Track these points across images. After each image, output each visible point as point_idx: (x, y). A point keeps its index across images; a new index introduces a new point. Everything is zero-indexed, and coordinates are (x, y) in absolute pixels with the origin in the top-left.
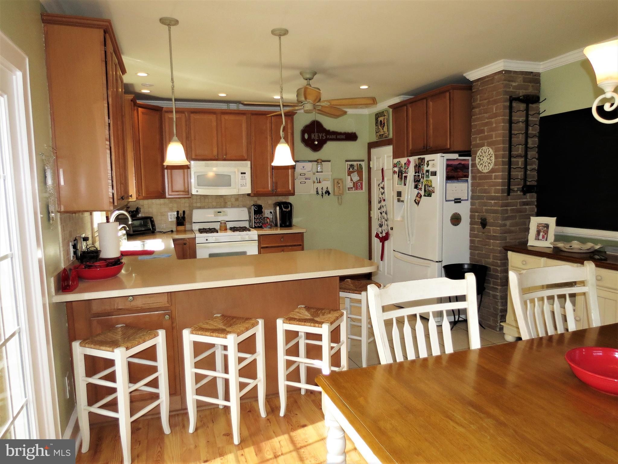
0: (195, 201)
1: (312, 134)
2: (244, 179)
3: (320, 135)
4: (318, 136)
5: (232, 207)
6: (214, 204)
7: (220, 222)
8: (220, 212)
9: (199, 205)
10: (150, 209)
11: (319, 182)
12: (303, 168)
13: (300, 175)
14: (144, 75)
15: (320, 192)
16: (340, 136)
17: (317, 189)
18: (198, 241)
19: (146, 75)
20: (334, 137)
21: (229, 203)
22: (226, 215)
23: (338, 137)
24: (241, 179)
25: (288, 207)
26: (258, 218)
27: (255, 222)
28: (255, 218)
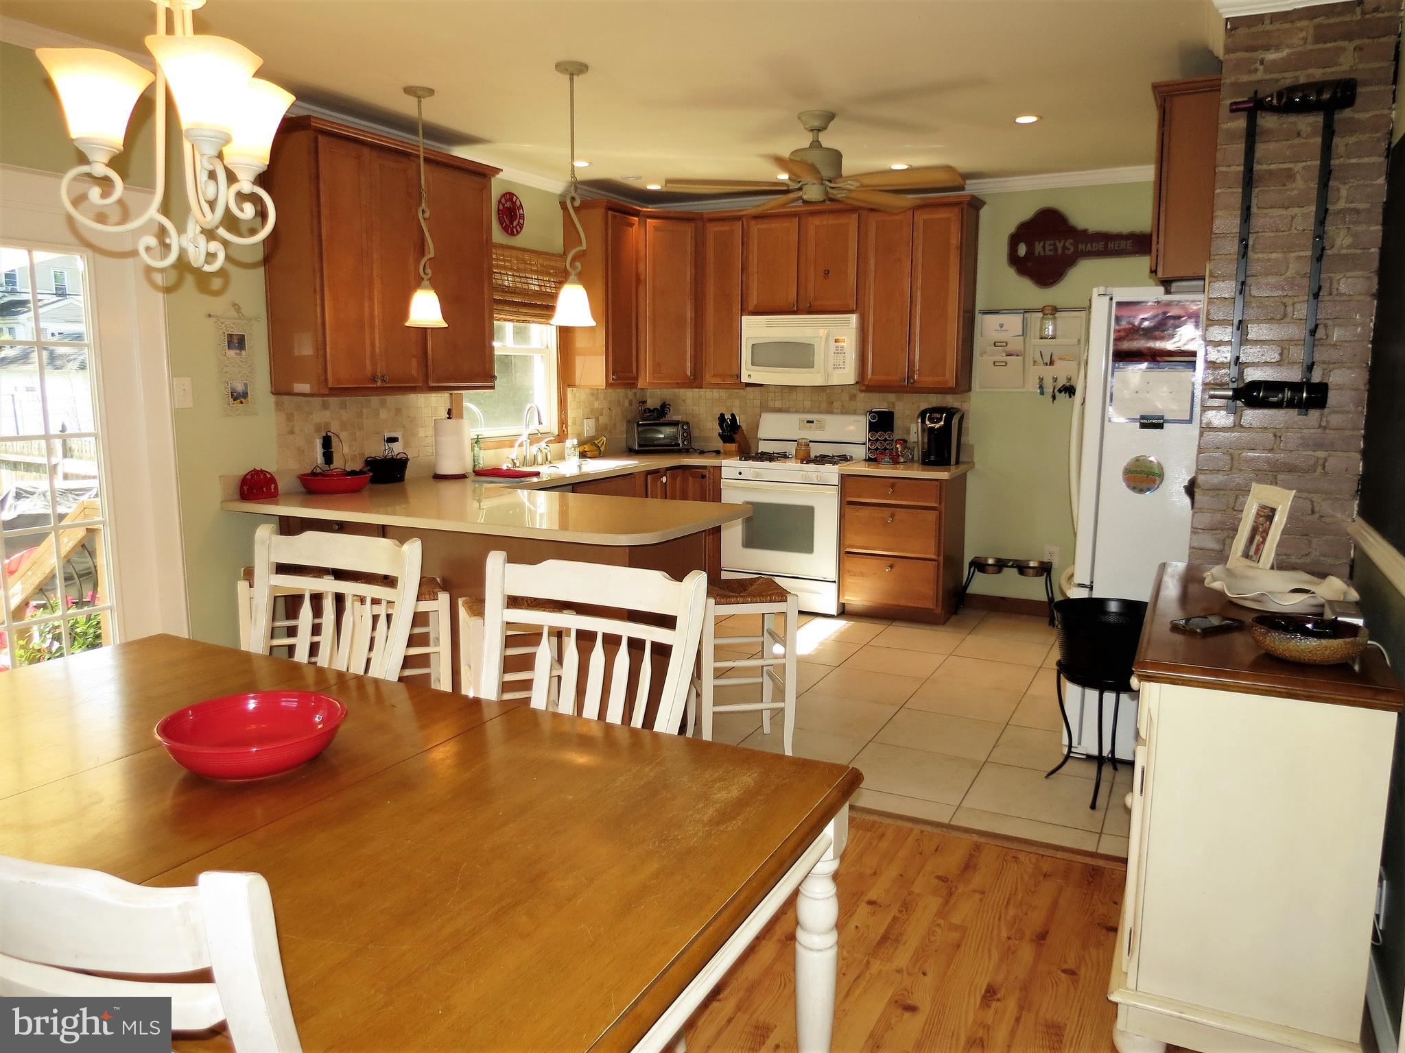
0: (771, 395)
1: (1037, 243)
2: (841, 353)
3: (1060, 245)
4: (1052, 247)
5: (842, 413)
6: (808, 404)
7: (796, 441)
8: (812, 422)
9: (778, 404)
10: (696, 409)
11: (1051, 362)
12: (1000, 329)
13: (995, 344)
14: (585, 164)
15: (1049, 390)
16: (1117, 242)
17: (1041, 380)
18: (725, 473)
19: (587, 164)
20: (1100, 246)
21: (837, 404)
22: (822, 428)
23: (1109, 246)
24: (835, 353)
25: (940, 420)
26: (877, 438)
27: (869, 449)
28: (869, 440)
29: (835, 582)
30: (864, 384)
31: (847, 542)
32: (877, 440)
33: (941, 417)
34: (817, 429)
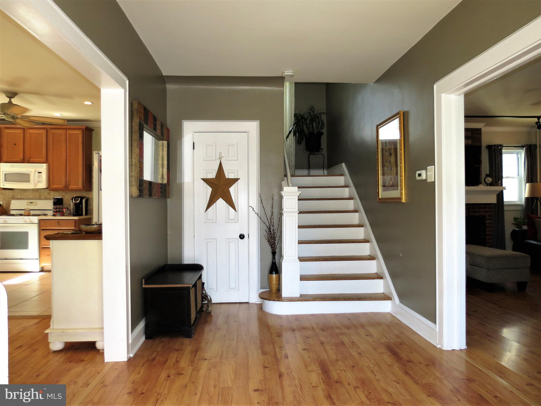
2: (41, 177)
5: (45, 199)
6: (31, 196)
8: (32, 203)
22: (36, 205)
24: (38, 177)
25: (78, 200)
26: (57, 207)
27: (54, 211)
28: (54, 208)
29: (37, 259)
30: (49, 188)
31: (42, 244)
32: (56, 208)
33: (79, 199)
34: (34, 205)
